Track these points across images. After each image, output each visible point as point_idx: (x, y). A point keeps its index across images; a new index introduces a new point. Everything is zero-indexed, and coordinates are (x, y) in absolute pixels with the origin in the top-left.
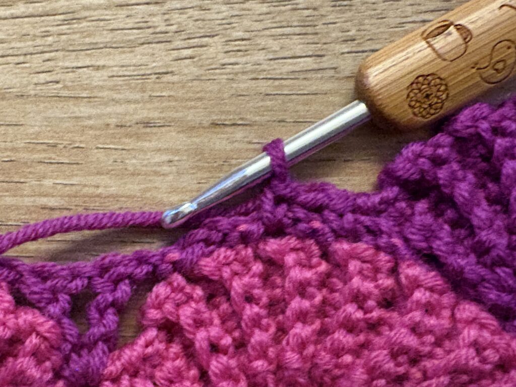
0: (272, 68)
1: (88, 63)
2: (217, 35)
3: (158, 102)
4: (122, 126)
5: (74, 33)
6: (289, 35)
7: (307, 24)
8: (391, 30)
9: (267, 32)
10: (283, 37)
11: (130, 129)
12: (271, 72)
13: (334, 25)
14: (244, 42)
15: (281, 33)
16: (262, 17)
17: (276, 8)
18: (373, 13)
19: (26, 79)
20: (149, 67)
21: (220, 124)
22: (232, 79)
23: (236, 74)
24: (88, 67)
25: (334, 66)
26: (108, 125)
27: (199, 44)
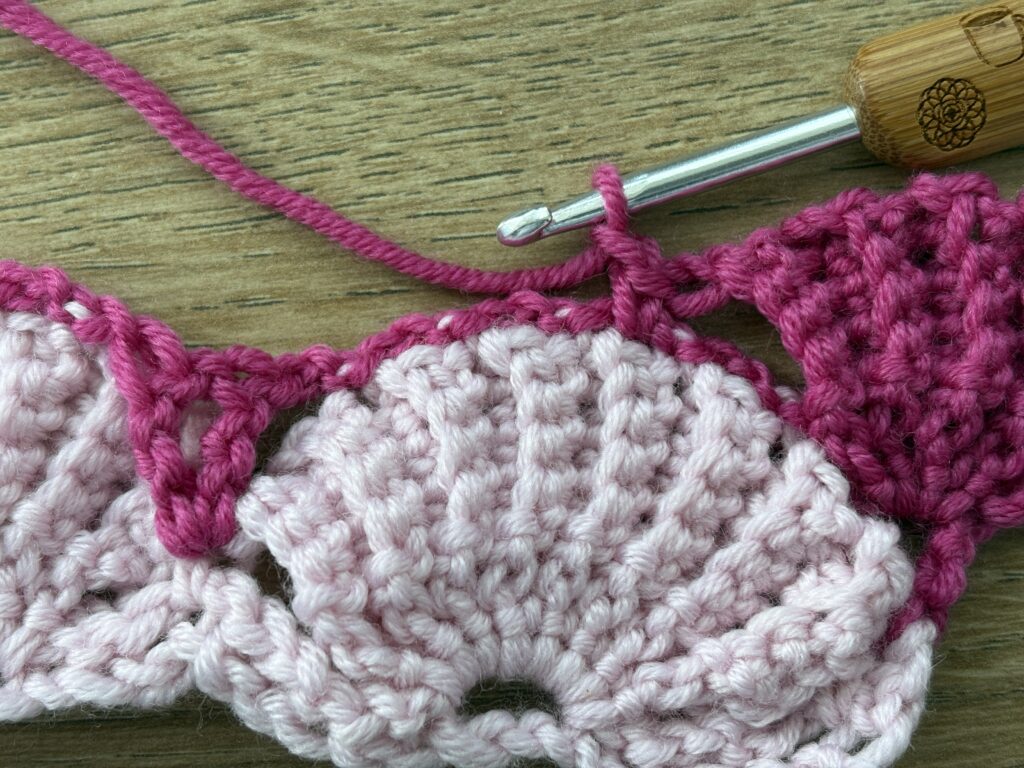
0: (439, 197)
1: (139, 210)
2: (344, 151)
3: (259, 265)
4: (202, 309)
5: (114, 162)
6: (461, 141)
7: (489, 122)
8: (627, 120)
9: (428, 140)
10: (453, 146)
11: (216, 311)
12: (437, 203)
13: (533, 121)
14: (391, 159)
15: (449, 140)
16: (415, 116)
17: (439, 100)
18: (594, 95)
19: (38, 244)
20: (241, 209)
21: (363, 294)
22: (377, 220)
23: (382, 211)
24: (138, 216)
25: (539, 186)
26: (179, 308)
27: (318, 167)
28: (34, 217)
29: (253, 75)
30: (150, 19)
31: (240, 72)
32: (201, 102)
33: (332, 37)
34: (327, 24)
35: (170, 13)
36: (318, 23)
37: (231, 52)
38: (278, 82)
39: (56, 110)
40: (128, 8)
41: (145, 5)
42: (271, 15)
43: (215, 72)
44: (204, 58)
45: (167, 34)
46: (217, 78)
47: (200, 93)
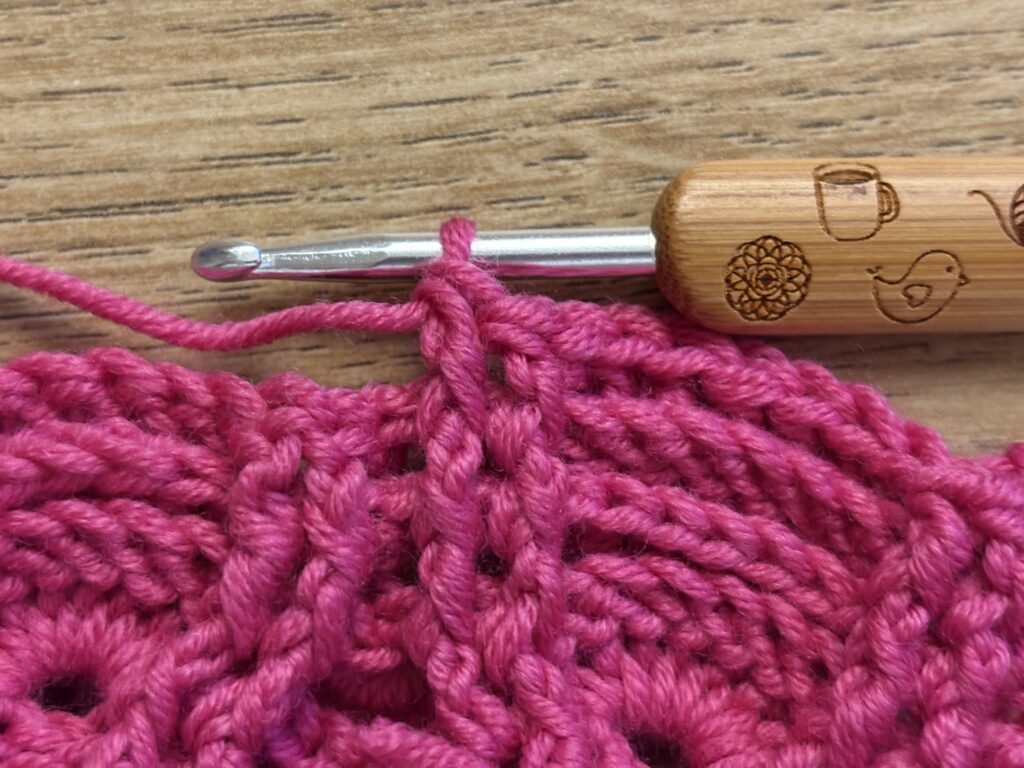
28: (318, 347)
29: (589, 188)
30: (469, 111)
31: (574, 184)
32: (525, 219)
33: (686, 147)
34: (683, 130)
35: (494, 105)
36: (671, 128)
37: (563, 158)
38: (618, 199)
39: (350, 218)
40: (443, 96)
41: (463, 93)
42: (615, 115)
43: (544, 183)
44: (531, 164)
45: (489, 131)
46: (544, 190)
47: (524, 208)
